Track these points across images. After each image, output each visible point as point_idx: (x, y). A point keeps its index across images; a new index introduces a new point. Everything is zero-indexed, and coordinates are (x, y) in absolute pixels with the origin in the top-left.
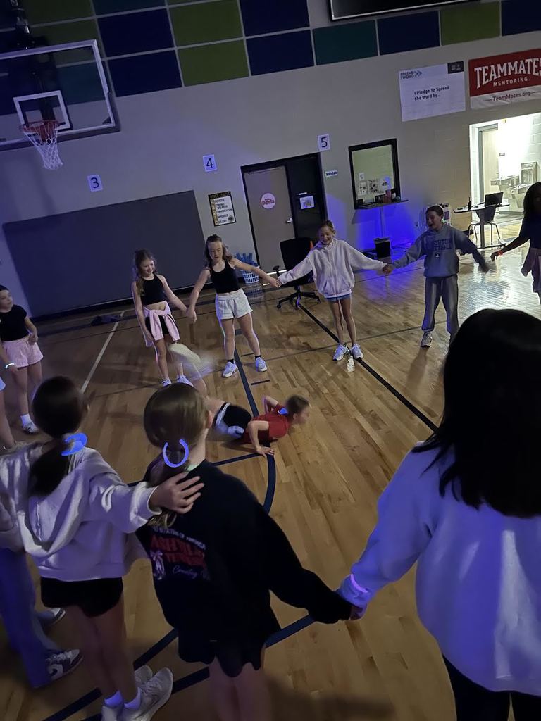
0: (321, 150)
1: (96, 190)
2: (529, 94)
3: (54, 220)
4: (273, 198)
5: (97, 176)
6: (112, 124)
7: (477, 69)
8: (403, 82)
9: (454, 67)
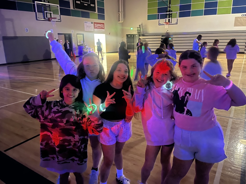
0: (72, 33)
1: (27, 32)
2: (102, 30)
3: (15, 38)
4: (62, 41)
5: (28, 29)
6: (60, 21)
7: (95, 24)
8: (85, 23)
9: (92, 23)
